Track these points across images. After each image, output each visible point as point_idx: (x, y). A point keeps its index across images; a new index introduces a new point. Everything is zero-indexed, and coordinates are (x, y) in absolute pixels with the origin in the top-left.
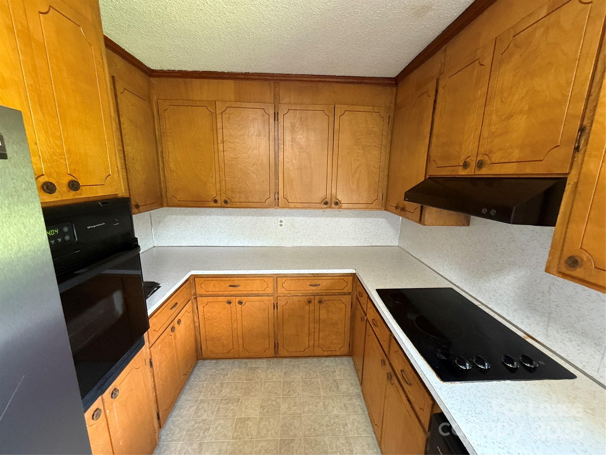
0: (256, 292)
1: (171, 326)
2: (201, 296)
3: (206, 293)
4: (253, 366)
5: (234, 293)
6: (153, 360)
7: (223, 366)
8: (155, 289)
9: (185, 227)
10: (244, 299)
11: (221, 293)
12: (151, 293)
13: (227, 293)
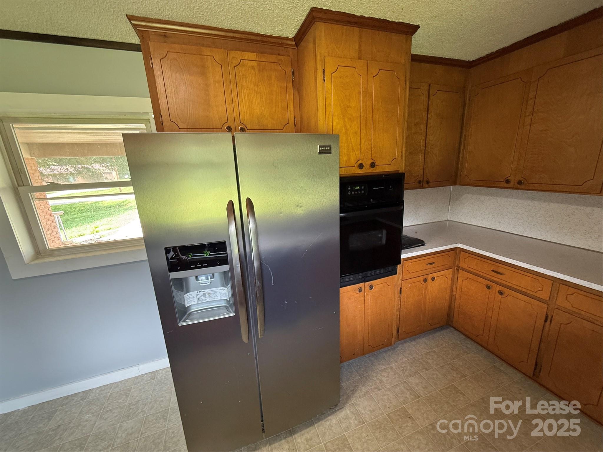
0: (524, 290)
1: (425, 277)
2: (463, 269)
3: (468, 269)
4: (502, 368)
5: (496, 279)
6: (402, 289)
7: (469, 346)
8: (420, 245)
9: (478, 206)
10: (506, 291)
11: (482, 274)
12: (415, 246)
13: (489, 276)
